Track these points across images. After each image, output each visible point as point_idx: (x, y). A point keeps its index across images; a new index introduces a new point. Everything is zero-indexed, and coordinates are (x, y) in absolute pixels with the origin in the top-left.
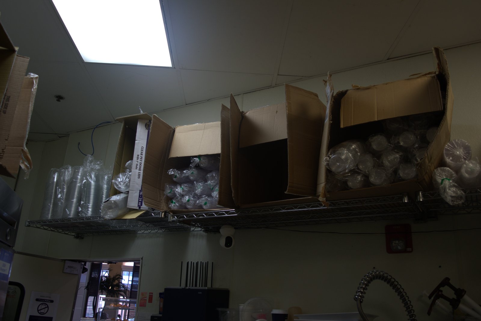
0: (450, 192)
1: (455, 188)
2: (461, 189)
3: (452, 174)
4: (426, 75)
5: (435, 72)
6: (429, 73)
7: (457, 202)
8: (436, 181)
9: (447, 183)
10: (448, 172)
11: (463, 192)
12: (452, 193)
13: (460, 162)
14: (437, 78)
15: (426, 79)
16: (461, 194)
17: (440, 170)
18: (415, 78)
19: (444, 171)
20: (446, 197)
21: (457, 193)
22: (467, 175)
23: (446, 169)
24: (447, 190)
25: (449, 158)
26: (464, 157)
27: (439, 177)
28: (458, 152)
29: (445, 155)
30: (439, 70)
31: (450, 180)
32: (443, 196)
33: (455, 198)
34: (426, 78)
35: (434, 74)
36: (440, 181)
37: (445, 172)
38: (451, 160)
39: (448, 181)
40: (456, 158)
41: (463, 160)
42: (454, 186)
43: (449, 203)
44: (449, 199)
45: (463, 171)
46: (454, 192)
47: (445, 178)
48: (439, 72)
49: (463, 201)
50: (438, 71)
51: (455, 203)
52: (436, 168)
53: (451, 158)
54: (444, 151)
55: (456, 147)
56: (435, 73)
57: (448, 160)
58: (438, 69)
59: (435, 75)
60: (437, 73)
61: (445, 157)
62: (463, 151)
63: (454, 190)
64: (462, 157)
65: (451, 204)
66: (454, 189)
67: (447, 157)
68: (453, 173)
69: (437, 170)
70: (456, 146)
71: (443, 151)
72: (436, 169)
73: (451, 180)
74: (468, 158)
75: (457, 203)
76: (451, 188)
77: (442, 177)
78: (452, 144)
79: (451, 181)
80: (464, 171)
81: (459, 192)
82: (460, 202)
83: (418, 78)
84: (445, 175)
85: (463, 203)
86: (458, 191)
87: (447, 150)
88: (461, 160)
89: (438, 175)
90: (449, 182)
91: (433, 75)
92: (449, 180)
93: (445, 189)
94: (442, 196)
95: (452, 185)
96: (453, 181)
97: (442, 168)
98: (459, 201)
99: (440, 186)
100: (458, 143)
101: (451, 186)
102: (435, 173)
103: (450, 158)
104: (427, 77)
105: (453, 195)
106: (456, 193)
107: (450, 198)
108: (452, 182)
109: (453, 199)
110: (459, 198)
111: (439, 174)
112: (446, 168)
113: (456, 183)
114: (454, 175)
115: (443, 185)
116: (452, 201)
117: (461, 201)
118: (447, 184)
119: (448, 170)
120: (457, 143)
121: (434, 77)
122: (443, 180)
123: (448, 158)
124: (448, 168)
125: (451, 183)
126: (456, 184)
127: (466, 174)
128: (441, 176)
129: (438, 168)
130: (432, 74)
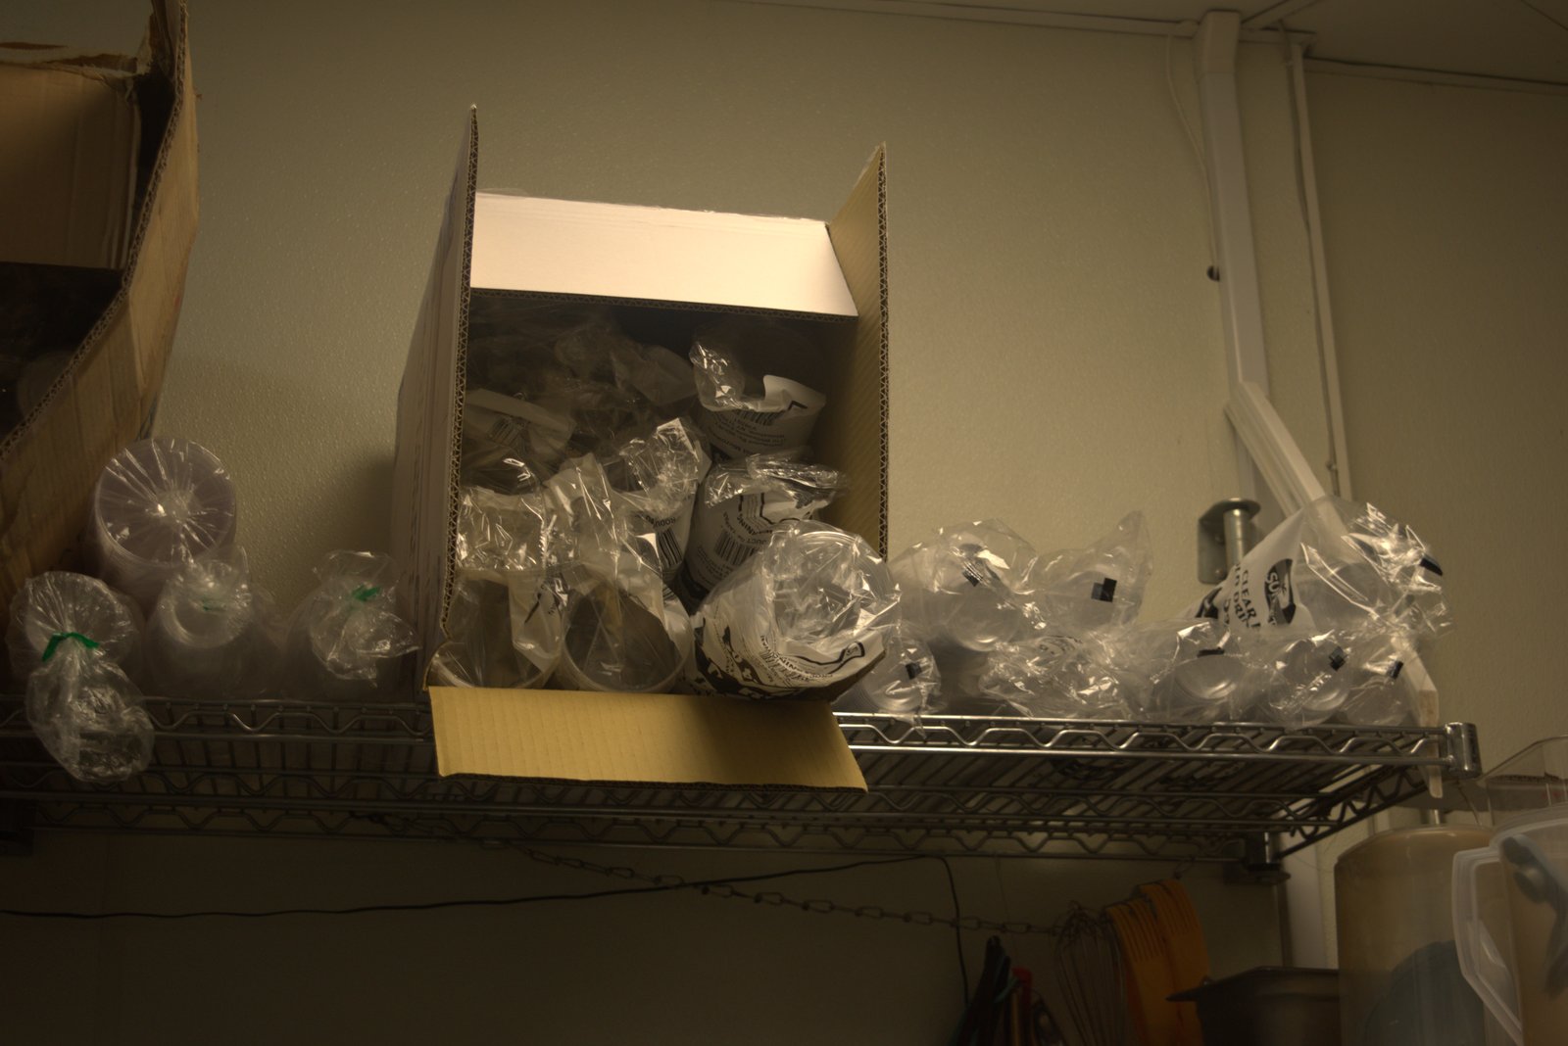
0: (80, 708)
1: (111, 692)
2: (143, 698)
3: (113, 618)
4: (82, 61)
5: (135, 59)
6: (102, 60)
7: (109, 766)
8: (21, 639)
9: (75, 659)
10: (95, 601)
11: (145, 720)
12: (94, 715)
13: (168, 558)
14: (135, 96)
15: (76, 86)
16: (136, 729)
17: (56, 583)
18: (22, 65)
19: (72, 593)
20: (57, 735)
21: (114, 721)
22: (181, 633)
23: (84, 585)
24: (66, 697)
25: (115, 531)
26: (189, 537)
27: (40, 623)
28: (160, 508)
29: (97, 506)
30: (154, 57)
31: (96, 645)
32: (40, 729)
33: (106, 742)
34: (80, 80)
35: (123, 68)
36: (40, 643)
37: (75, 600)
38: (125, 543)
39: (84, 650)
40: (153, 538)
41: (183, 549)
42: (111, 680)
43: (66, 766)
44: (67, 748)
45: (168, 605)
46: (100, 709)
47: (69, 630)
48: (154, 66)
49: (139, 764)
50: (149, 59)
51: (96, 769)
52: (36, 572)
53: (126, 532)
54: (99, 488)
55: (165, 478)
56: (132, 65)
57: (111, 540)
58: (148, 49)
59: (129, 74)
60: (142, 69)
61: (99, 521)
62: (191, 507)
63: (107, 700)
64: (182, 536)
65: (75, 769)
66: (106, 696)
67: (107, 519)
68: (119, 609)
69: (41, 584)
70: (163, 472)
71: (92, 489)
72: (37, 578)
73: (102, 648)
74: (208, 543)
75: (109, 772)
76: (92, 686)
77: (52, 624)
78: (148, 460)
79: (98, 653)
80: (172, 610)
81: (126, 716)
82: (122, 769)
83: (36, 67)
84: (76, 617)
85: (138, 777)
86: (125, 711)
87: (113, 485)
88: (172, 552)
89: (40, 609)
90: (89, 655)
91: (119, 74)
92: (89, 645)
93: (56, 692)
94: (35, 725)
95: (98, 671)
96: (112, 653)
97: (68, 574)
98: (121, 765)
99: (35, 674)
100: (179, 457)
101: (89, 681)
102: (26, 598)
103: (122, 529)
104: (87, 77)
105: (95, 727)
106: (112, 721)
107: (78, 741)
108: (101, 658)
109: (89, 749)
110: (124, 744)
111: (44, 608)
112: (87, 578)
113: (122, 666)
114: (122, 623)
115: (51, 666)
116: (85, 757)
117: (129, 760)
118: (72, 663)
119: (96, 590)
120: (170, 459)
121: (118, 86)
122: (56, 641)
123: (110, 530)
124: (99, 584)
125: (95, 662)
126: (120, 673)
127: (178, 624)
128: (52, 615)
129: (46, 574)
130: (115, 68)
